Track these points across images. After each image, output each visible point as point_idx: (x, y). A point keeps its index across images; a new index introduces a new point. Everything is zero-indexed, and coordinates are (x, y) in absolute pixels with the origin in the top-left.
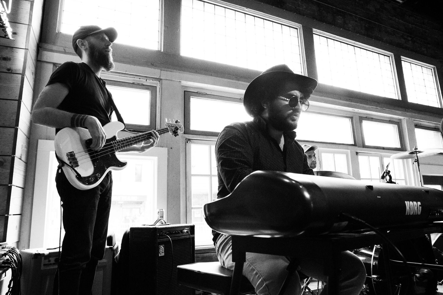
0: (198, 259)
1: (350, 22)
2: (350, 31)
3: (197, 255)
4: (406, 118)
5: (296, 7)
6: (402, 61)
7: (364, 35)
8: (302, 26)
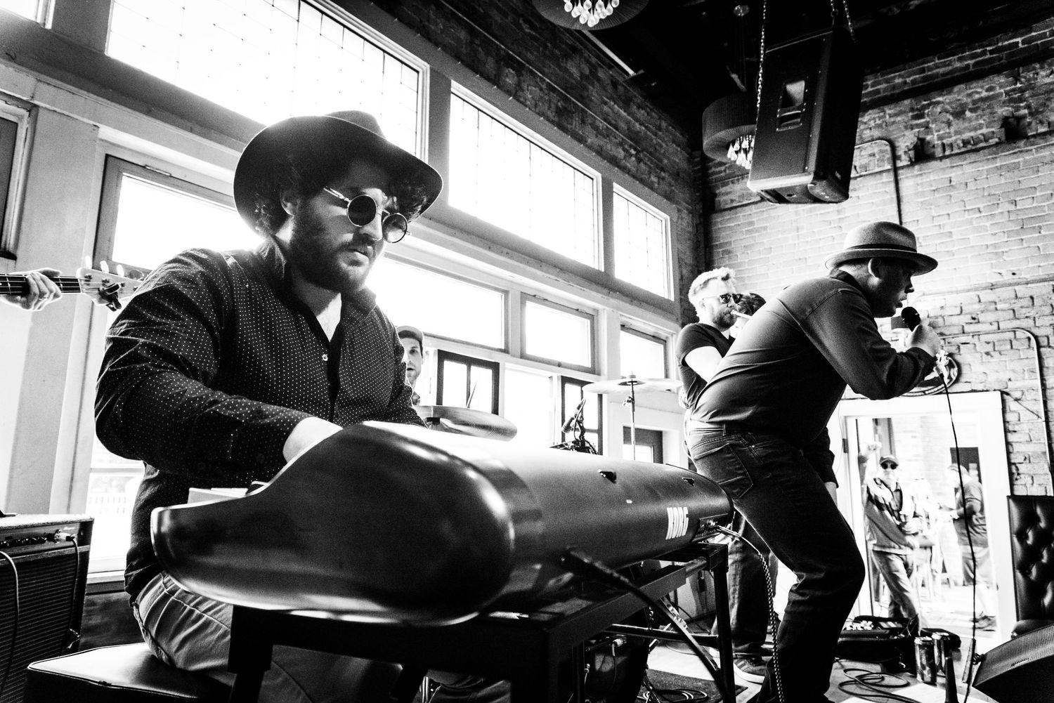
0: (92, 608)
1: (530, 88)
2: (526, 106)
3: (91, 597)
4: (607, 308)
5: (421, 21)
6: (614, 194)
7: (552, 122)
8: (431, 69)
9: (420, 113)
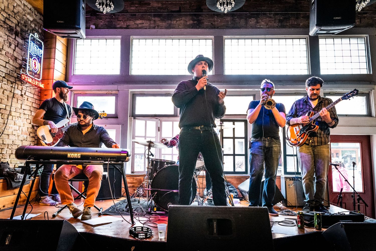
8: (214, 37)
9: (213, 51)
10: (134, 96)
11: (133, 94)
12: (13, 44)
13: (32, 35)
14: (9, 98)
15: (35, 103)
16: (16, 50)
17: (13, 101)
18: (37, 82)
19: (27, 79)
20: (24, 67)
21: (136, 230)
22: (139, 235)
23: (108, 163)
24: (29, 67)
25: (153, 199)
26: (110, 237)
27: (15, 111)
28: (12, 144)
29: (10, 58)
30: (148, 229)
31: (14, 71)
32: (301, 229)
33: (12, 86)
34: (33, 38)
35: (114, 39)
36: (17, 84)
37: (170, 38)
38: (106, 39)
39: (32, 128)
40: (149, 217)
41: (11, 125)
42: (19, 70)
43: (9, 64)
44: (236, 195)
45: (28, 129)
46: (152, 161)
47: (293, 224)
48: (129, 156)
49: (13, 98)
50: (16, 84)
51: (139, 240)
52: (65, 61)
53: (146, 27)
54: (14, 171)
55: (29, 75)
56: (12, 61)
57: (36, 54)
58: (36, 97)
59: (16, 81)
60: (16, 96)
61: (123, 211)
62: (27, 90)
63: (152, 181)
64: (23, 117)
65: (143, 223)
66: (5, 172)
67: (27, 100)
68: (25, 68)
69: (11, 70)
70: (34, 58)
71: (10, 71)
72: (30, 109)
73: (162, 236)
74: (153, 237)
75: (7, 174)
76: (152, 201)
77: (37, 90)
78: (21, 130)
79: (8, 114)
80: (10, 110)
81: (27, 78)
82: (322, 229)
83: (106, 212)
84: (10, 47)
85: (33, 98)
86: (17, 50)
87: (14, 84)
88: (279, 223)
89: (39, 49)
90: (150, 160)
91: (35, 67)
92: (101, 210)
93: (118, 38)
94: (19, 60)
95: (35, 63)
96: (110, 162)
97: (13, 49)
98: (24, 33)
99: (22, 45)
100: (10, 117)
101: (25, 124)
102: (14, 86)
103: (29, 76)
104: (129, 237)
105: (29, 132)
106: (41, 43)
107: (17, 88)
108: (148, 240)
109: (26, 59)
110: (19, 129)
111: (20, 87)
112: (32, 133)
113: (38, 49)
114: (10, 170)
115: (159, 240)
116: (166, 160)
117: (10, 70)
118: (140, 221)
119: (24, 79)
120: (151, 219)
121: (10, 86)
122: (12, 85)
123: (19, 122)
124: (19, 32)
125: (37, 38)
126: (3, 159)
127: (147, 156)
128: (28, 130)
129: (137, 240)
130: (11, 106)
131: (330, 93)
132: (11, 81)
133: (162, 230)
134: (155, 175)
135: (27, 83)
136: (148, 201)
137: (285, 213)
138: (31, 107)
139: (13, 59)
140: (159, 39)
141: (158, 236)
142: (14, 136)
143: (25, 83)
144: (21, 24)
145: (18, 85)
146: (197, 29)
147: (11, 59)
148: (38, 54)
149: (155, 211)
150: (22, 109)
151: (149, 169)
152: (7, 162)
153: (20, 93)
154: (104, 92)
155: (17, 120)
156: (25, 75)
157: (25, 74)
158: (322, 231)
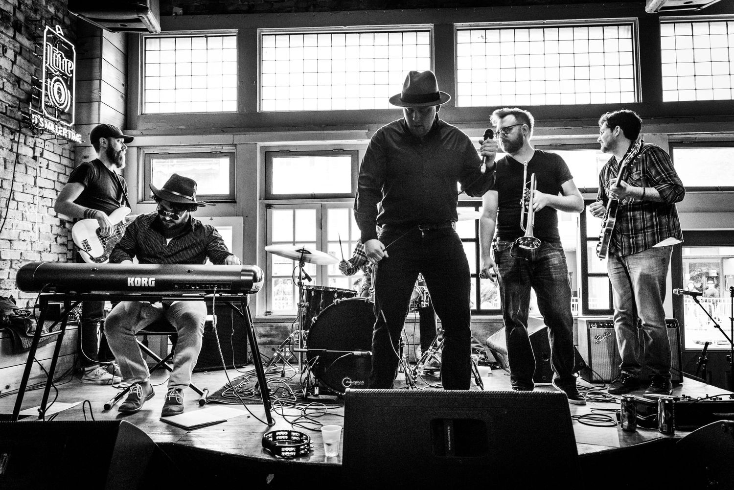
8: (435, 25)
9: (431, 57)
10: (268, 155)
11: (266, 152)
12: (10, 48)
13: (49, 30)
14: (7, 163)
15: (65, 174)
16: (18, 62)
17: (16, 170)
18: (65, 129)
19: (44, 123)
20: (37, 98)
21: (277, 438)
22: (283, 449)
23: (213, 297)
24: (47, 97)
25: (312, 370)
26: (222, 455)
27: (23, 191)
28: (19, 259)
29: (5, 78)
30: (302, 435)
31: (15, 107)
32: (630, 431)
33: (14, 139)
34: (51, 36)
35: (223, 36)
36: (24, 134)
37: (340, 30)
38: (207, 37)
39: (60, 225)
40: (304, 407)
41: (16, 220)
42: (27, 105)
43: (5, 91)
44: (483, 359)
45: (51, 229)
46: (309, 291)
47: (610, 421)
48: (259, 281)
49: (17, 164)
50: (21, 134)
51: (282, 460)
52: (123, 85)
53: (289, 9)
54: (25, 315)
55: (47, 115)
56: (10, 85)
57: (60, 69)
58: (65, 161)
59: (20, 128)
60: (22, 159)
61: (249, 395)
62: (46, 148)
63: (308, 331)
64: (41, 204)
65: (291, 421)
66: (7, 316)
67: (47, 168)
68: (39, 101)
69: (9, 106)
70: (56, 78)
71: (6, 107)
72: (54, 186)
73: (331, 451)
74: (313, 454)
75: (10, 322)
76: (309, 375)
77: (67, 146)
78: (36, 229)
79: (8, 196)
80: (11, 188)
81: (43, 121)
82: (676, 433)
83: (216, 397)
84: (4, 55)
85: (60, 163)
86: (20, 62)
87: (18, 134)
88: (580, 420)
89: (65, 59)
90: (304, 287)
91: (60, 97)
92: (205, 394)
93: (232, 33)
94: (25, 84)
95: (59, 89)
96: (217, 295)
97: (11, 60)
98: (33, 26)
99: (30, 51)
100: (12, 204)
101: (44, 218)
102: (16, 139)
103: (48, 118)
104: (261, 453)
105: (55, 235)
106: (70, 47)
107: (25, 143)
108: (301, 460)
109: (40, 81)
110: (33, 229)
111: (30, 141)
112: (60, 236)
113: (63, 60)
114: (16, 313)
115: (326, 462)
116: (338, 289)
117: (7, 105)
118: (285, 417)
119: (38, 123)
120: (308, 411)
121: (8, 139)
122: (13, 136)
123: (32, 214)
124: (23, 24)
125: (61, 35)
126: (3, 290)
127: (297, 281)
128: (52, 231)
129: (278, 461)
130: (13, 180)
131: (682, 142)
132: (9, 128)
133: (330, 438)
134: (314, 319)
135: (45, 132)
136: (302, 374)
137: (589, 396)
138: (56, 182)
139: (11, 82)
140: (318, 34)
141: (324, 450)
142: (23, 242)
143: (41, 132)
144: (26, 5)
145: (26, 136)
146: (397, 9)
147: (8, 81)
148: (64, 71)
149: (317, 396)
150: (36, 186)
151: (303, 307)
152: (11, 296)
153: (30, 153)
154: (206, 150)
155: (27, 210)
156: (40, 115)
157: (38, 112)
158: (675, 437)
